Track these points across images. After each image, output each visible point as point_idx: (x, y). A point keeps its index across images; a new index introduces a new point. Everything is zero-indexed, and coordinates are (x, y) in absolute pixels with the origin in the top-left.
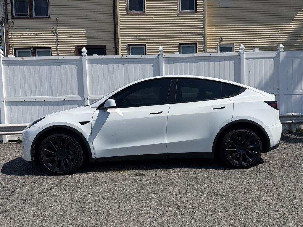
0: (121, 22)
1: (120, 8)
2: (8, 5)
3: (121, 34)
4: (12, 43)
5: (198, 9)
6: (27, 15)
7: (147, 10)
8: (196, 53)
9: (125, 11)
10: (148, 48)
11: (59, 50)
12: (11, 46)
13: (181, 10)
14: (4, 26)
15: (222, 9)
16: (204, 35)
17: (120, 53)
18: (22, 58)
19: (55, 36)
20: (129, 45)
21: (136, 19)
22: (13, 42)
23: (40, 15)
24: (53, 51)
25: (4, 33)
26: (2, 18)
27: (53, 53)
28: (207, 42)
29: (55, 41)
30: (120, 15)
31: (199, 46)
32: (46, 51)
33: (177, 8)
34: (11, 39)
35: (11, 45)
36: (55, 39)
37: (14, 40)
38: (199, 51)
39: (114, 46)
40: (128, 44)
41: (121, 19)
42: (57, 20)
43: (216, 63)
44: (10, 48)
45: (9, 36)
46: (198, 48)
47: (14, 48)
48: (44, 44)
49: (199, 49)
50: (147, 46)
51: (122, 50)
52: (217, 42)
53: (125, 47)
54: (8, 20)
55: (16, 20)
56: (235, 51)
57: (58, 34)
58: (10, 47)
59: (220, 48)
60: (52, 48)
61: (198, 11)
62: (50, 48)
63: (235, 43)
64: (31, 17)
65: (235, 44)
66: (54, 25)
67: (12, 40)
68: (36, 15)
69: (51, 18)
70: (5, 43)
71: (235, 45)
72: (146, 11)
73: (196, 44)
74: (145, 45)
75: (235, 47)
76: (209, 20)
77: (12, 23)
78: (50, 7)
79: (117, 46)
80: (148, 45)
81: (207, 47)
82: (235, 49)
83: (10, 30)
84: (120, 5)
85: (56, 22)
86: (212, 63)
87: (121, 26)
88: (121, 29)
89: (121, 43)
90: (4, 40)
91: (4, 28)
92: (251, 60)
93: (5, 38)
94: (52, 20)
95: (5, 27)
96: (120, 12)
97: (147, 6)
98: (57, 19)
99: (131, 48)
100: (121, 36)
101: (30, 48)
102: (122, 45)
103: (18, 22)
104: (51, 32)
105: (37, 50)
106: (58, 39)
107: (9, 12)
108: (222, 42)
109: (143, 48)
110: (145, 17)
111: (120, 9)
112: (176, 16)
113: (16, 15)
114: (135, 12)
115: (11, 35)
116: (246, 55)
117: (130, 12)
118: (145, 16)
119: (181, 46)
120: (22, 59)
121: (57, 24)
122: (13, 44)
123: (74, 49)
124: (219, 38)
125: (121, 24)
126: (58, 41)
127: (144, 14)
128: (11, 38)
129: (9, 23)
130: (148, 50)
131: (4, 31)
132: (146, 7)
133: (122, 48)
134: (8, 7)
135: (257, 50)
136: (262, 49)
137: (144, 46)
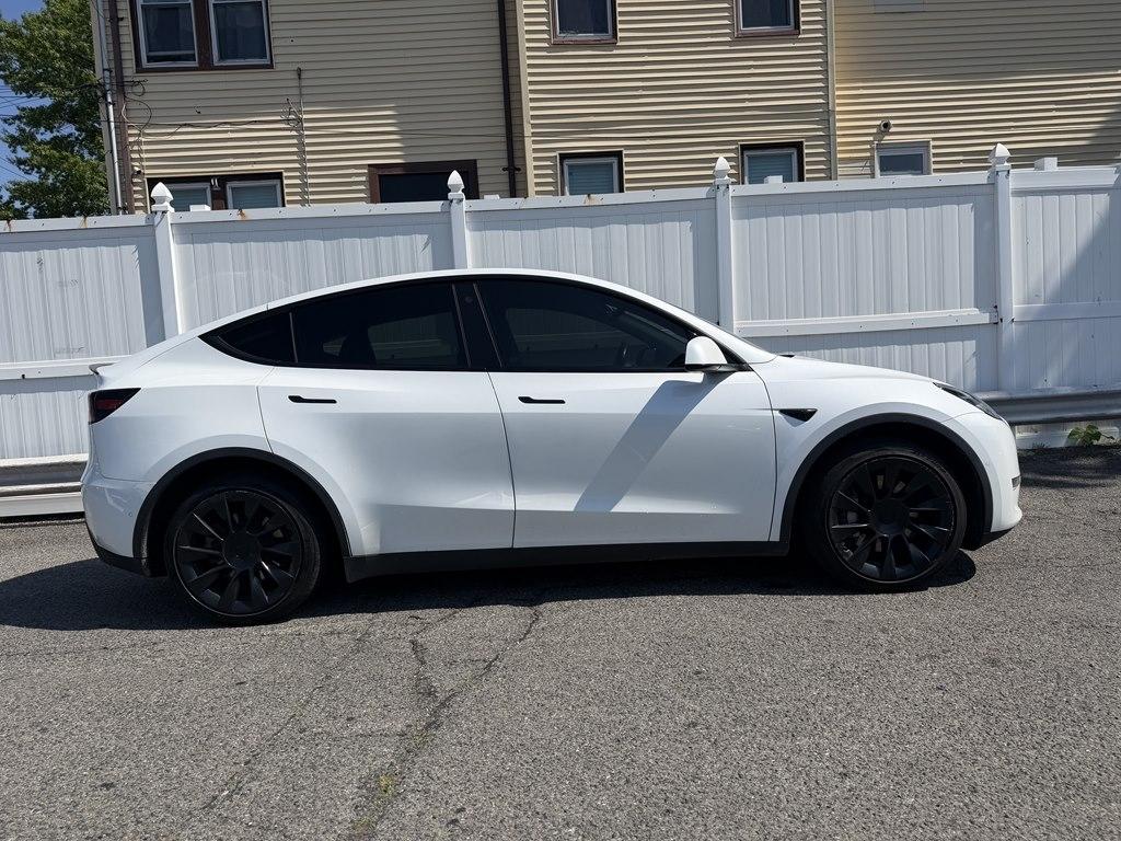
0: (531, 74)
1: (528, 23)
2: (121, 23)
3: (533, 117)
4: (141, 159)
5: (805, 23)
6: (192, 58)
7: (622, 30)
8: (801, 179)
9: (546, 36)
10: (628, 164)
11: (310, 181)
12: (139, 172)
13: (744, 26)
14: (110, 100)
15: (886, 18)
16: (826, 116)
17: (532, 189)
18: (242, 214)
19: (294, 133)
20: (563, 157)
21: (583, 63)
22: (144, 156)
23: (236, 57)
24: (289, 186)
25: (112, 125)
26: (104, 70)
27: (290, 194)
28: (839, 140)
29: (295, 149)
30: (529, 49)
31: (809, 155)
32: (265, 187)
33: (730, 18)
34: (136, 148)
35: (137, 169)
36: (295, 141)
37: (147, 151)
38: (810, 171)
39: (505, 163)
40: (556, 154)
41: (530, 66)
42: (299, 75)
43: (913, 211)
44: (135, 180)
45: (131, 135)
46: (806, 160)
47: (148, 179)
48: (255, 163)
49: (809, 163)
50: (625, 160)
51: (537, 176)
52: (871, 138)
53: (549, 163)
54: (122, 77)
55: (152, 79)
56: (934, 167)
57: (305, 125)
58: (133, 176)
59: (882, 159)
60: (285, 174)
61: (802, 27)
62: (278, 176)
63: (934, 139)
64: (206, 65)
65: (932, 143)
66: (290, 92)
67: (139, 152)
68: (222, 57)
69: (278, 67)
70: (116, 160)
71: (935, 147)
72: (620, 35)
73: (798, 146)
74: (619, 155)
75: (935, 155)
76: (841, 60)
77: (139, 89)
78: (273, 27)
79: (517, 163)
80: (628, 156)
81: (839, 156)
82: (935, 162)
83: (132, 114)
84: (527, 15)
85: (296, 83)
86: (898, 214)
87: (532, 91)
88: (532, 100)
89: (535, 150)
90: (112, 151)
91: (111, 107)
92: (1031, 199)
93: (117, 143)
94: (283, 76)
95: (114, 105)
96: (529, 40)
97: (622, 14)
98: (299, 71)
99: (570, 167)
100: (534, 126)
101: (206, 179)
102: (535, 159)
103: (160, 86)
104: (279, 118)
105: (229, 185)
106: (307, 141)
107: (125, 48)
108: (887, 138)
109: (611, 165)
110: (617, 55)
111: (526, 28)
112: (727, 48)
113: (150, 59)
114: (582, 36)
115: (136, 132)
116: (1017, 179)
117: (562, 37)
118: (615, 52)
119: (746, 153)
120: (239, 218)
121: (300, 87)
122: (145, 164)
123: (364, 179)
124: (878, 123)
125: (531, 83)
126: (307, 149)
127: (613, 45)
128: (139, 143)
129: (128, 90)
130: (628, 172)
131: (112, 119)
132: (619, 18)
133: (536, 167)
134: (123, 31)
135: (1051, 163)
136: (1068, 157)
137: (614, 161)
